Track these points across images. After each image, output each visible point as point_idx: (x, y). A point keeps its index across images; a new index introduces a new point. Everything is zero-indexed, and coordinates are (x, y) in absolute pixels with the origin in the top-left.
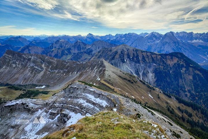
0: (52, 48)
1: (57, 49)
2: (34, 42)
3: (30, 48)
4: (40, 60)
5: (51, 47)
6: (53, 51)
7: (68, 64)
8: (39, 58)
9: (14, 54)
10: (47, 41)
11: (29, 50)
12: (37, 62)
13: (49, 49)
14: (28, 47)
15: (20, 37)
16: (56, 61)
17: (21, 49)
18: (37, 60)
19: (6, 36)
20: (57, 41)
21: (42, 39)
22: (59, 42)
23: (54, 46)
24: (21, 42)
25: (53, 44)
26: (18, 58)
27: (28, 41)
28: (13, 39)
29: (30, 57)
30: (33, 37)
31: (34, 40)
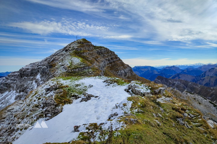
0: (205, 77)
1: (209, 78)
2: (186, 70)
3: (180, 76)
4: (183, 85)
5: (204, 75)
6: (204, 79)
7: (214, 91)
8: (182, 84)
9: (162, 79)
10: (200, 69)
11: (179, 78)
12: (180, 87)
13: (200, 77)
14: (178, 75)
15: (174, 66)
16: (200, 87)
17: (172, 77)
18: (180, 85)
19: (163, 66)
20: (211, 69)
21: (196, 68)
22: (214, 69)
23: (207, 74)
24: (174, 71)
25: (205, 72)
26: (165, 83)
27: (181, 70)
28: (167, 69)
29: (175, 82)
30: (187, 66)
31: (187, 69)
